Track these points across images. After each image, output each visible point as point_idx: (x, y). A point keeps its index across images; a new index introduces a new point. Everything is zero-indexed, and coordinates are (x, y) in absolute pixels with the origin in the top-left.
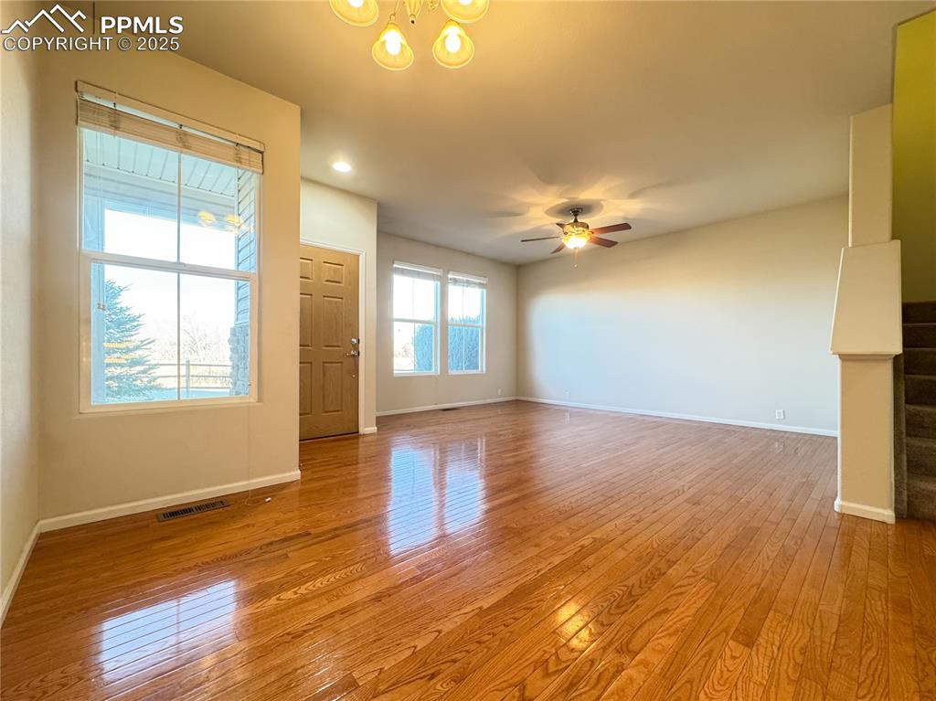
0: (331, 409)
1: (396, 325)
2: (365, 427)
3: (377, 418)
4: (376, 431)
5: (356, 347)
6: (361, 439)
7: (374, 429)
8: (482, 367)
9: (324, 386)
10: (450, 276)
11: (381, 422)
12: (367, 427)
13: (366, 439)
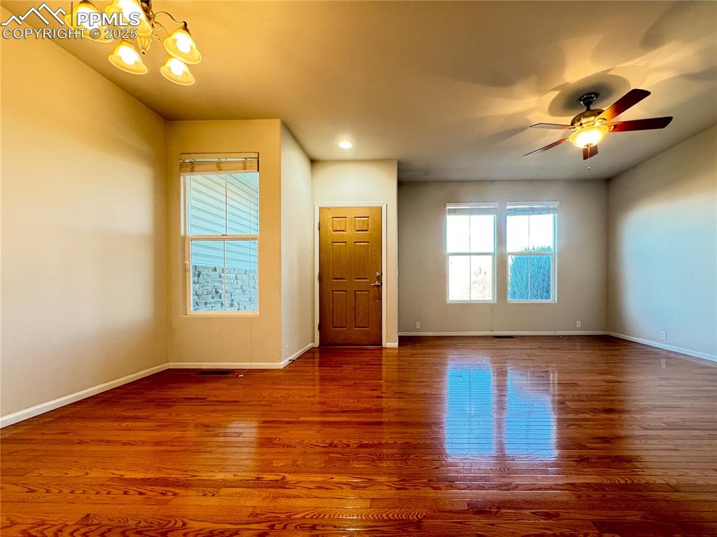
0: (361, 325)
1: (451, 259)
2: (387, 342)
3: (399, 337)
4: (397, 346)
5: (380, 279)
6: (384, 351)
7: (396, 344)
8: (554, 298)
9: (355, 309)
10: (509, 207)
11: (403, 341)
12: (390, 341)
13: (388, 351)
